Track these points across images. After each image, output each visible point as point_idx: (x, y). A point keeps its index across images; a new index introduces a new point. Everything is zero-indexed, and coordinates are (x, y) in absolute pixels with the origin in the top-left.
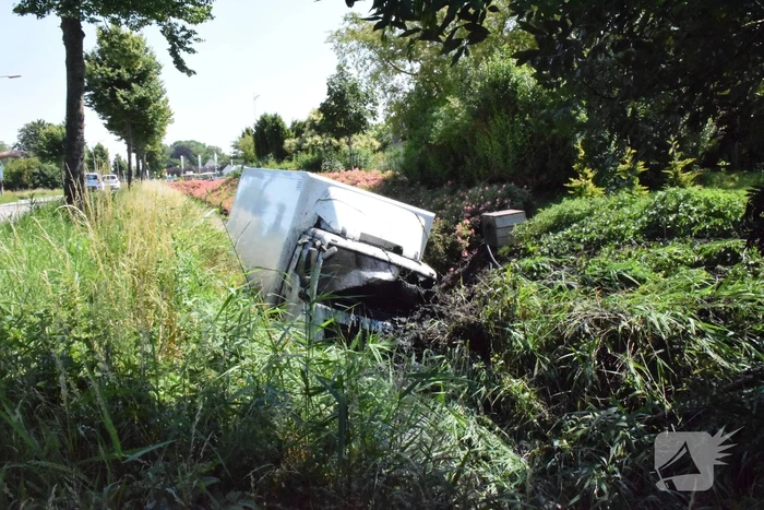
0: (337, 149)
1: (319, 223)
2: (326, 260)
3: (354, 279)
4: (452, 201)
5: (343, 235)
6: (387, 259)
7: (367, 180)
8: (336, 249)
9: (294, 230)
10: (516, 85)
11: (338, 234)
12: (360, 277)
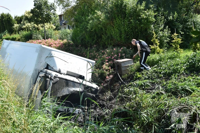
0: (38, 29)
1: (48, 67)
2: (53, 84)
3: (66, 91)
4: (99, 55)
5: (59, 72)
6: (79, 82)
7: (56, 44)
8: (58, 79)
9: (36, 70)
10: (125, 6)
11: (57, 72)
12: (68, 90)
